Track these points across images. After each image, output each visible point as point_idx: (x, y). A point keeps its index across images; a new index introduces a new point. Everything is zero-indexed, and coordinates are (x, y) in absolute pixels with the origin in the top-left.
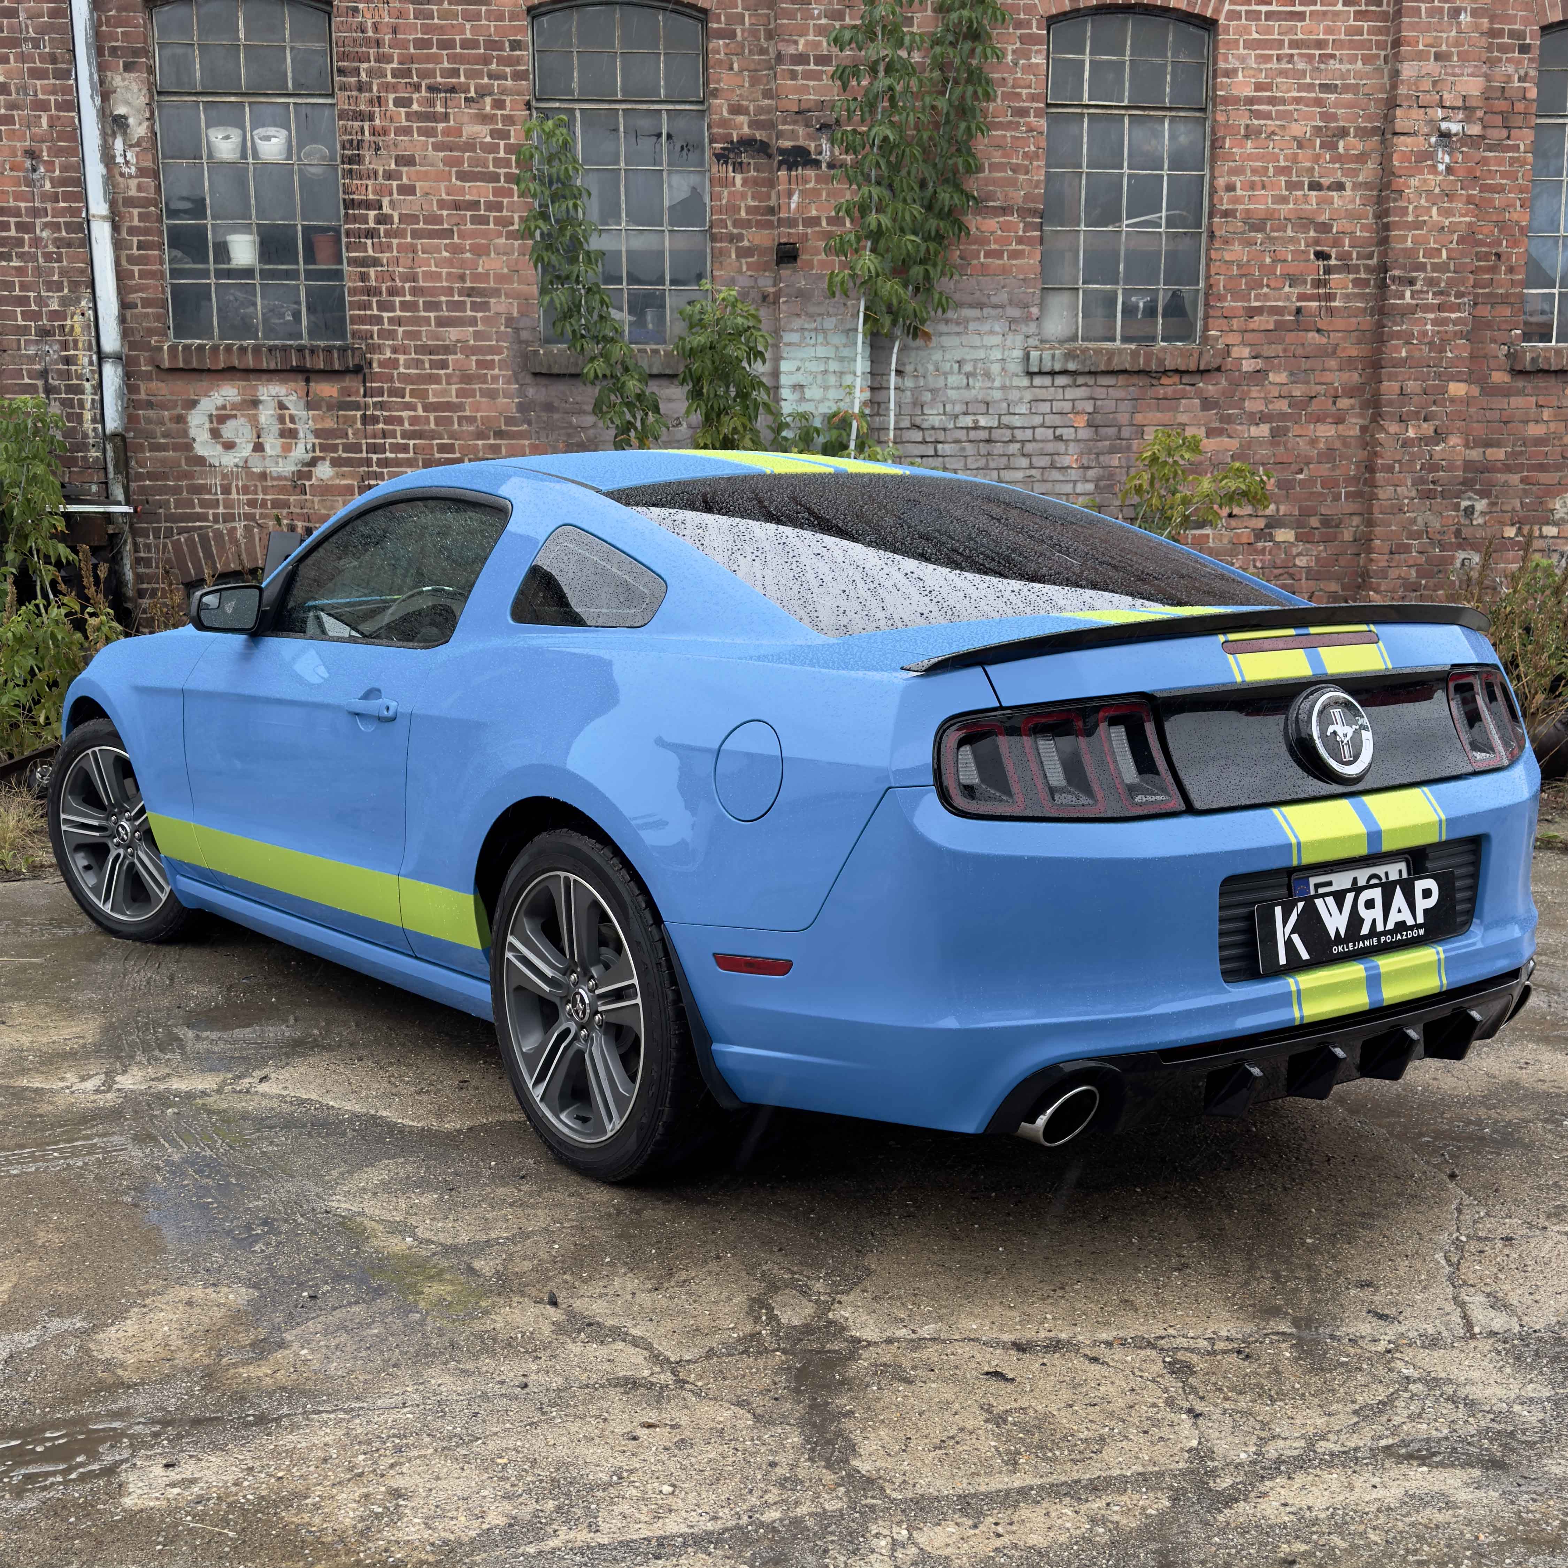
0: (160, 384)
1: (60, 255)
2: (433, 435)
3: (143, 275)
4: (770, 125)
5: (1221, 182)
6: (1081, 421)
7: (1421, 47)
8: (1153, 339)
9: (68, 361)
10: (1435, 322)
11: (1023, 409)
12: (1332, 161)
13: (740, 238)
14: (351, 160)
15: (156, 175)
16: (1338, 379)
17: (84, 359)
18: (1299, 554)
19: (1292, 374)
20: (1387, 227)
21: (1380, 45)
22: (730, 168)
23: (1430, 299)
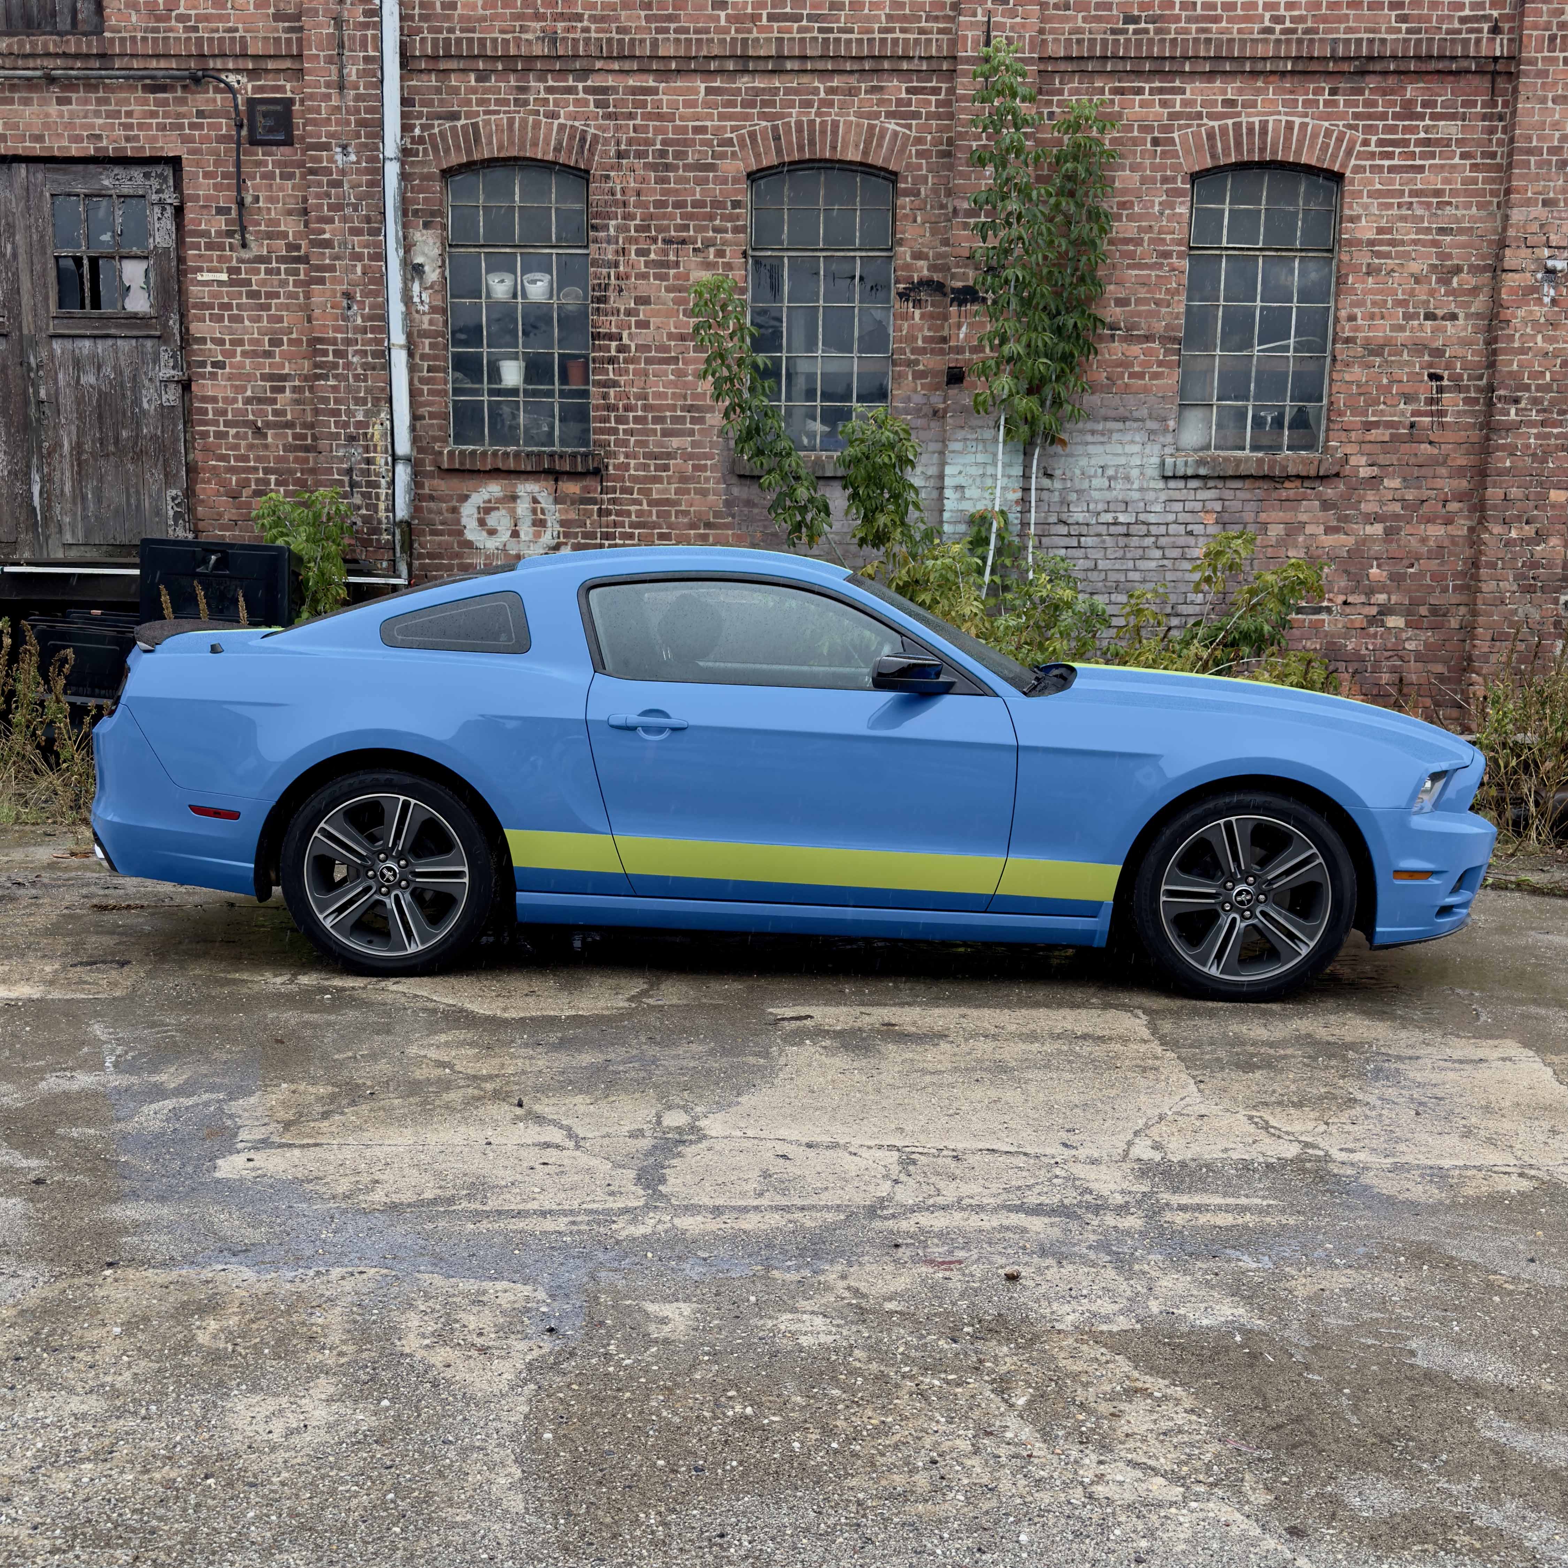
0: (442, 483)
1: (366, 376)
2: (655, 526)
3: (431, 392)
4: (945, 268)
5: (1343, 313)
6: (1211, 519)
7: (1530, 195)
8: (1280, 448)
9: (369, 461)
10: (1537, 436)
11: (1158, 508)
12: (1447, 294)
13: (916, 362)
14: (599, 300)
15: (444, 311)
16: (1448, 485)
17: (381, 459)
18: (1408, 639)
19: (1405, 479)
20: (1495, 352)
21: (1493, 193)
22: (911, 304)
23: (1534, 416)
